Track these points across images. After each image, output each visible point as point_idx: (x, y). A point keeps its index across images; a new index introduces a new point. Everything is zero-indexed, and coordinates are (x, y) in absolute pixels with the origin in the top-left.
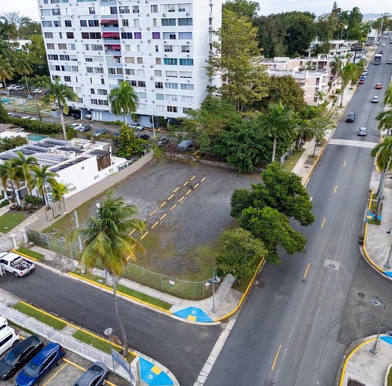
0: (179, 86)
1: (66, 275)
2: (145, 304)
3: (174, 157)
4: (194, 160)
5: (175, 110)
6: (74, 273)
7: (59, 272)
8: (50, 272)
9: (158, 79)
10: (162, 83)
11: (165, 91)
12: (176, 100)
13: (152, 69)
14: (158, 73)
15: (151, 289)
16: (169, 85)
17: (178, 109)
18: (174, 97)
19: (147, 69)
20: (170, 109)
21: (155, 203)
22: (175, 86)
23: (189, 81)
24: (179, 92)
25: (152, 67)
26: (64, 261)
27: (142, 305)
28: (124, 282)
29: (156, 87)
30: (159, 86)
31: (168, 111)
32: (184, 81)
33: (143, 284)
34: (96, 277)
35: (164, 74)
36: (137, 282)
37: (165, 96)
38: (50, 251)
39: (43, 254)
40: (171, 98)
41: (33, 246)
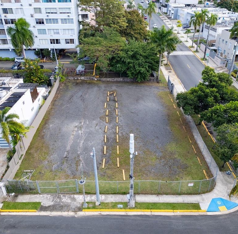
0: (60, 21)
1: (81, 214)
2: (179, 213)
3: (78, 79)
4: (96, 79)
5: (57, 41)
6: (88, 208)
7: (71, 214)
8: (61, 217)
9: (38, 16)
10: (43, 20)
11: (46, 26)
12: (58, 33)
13: (30, 7)
14: (38, 10)
15: (168, 196)
16: (49, 21)
17: (61, 41)
18: (55, 31)
19: (26, 7)
20: (53, 41)
21: (99, 119)
22: (55, 21)
23: (69, 16)
24: (60, 26)
25: (30, 5)
26: (66, 200)
27: (176, 214)
28: (141, 199)
29: (37, 23)
30: (40, 22)
31: (51, 43)
32: (65, 16)
33: (158, 194)
34: (113, 204)
35: (43, 11)
36: (152, 194)
37: (47, 30)
38: (41, 196)
39: (37, 201)
40: (52, 32)
41: (16, 196)
